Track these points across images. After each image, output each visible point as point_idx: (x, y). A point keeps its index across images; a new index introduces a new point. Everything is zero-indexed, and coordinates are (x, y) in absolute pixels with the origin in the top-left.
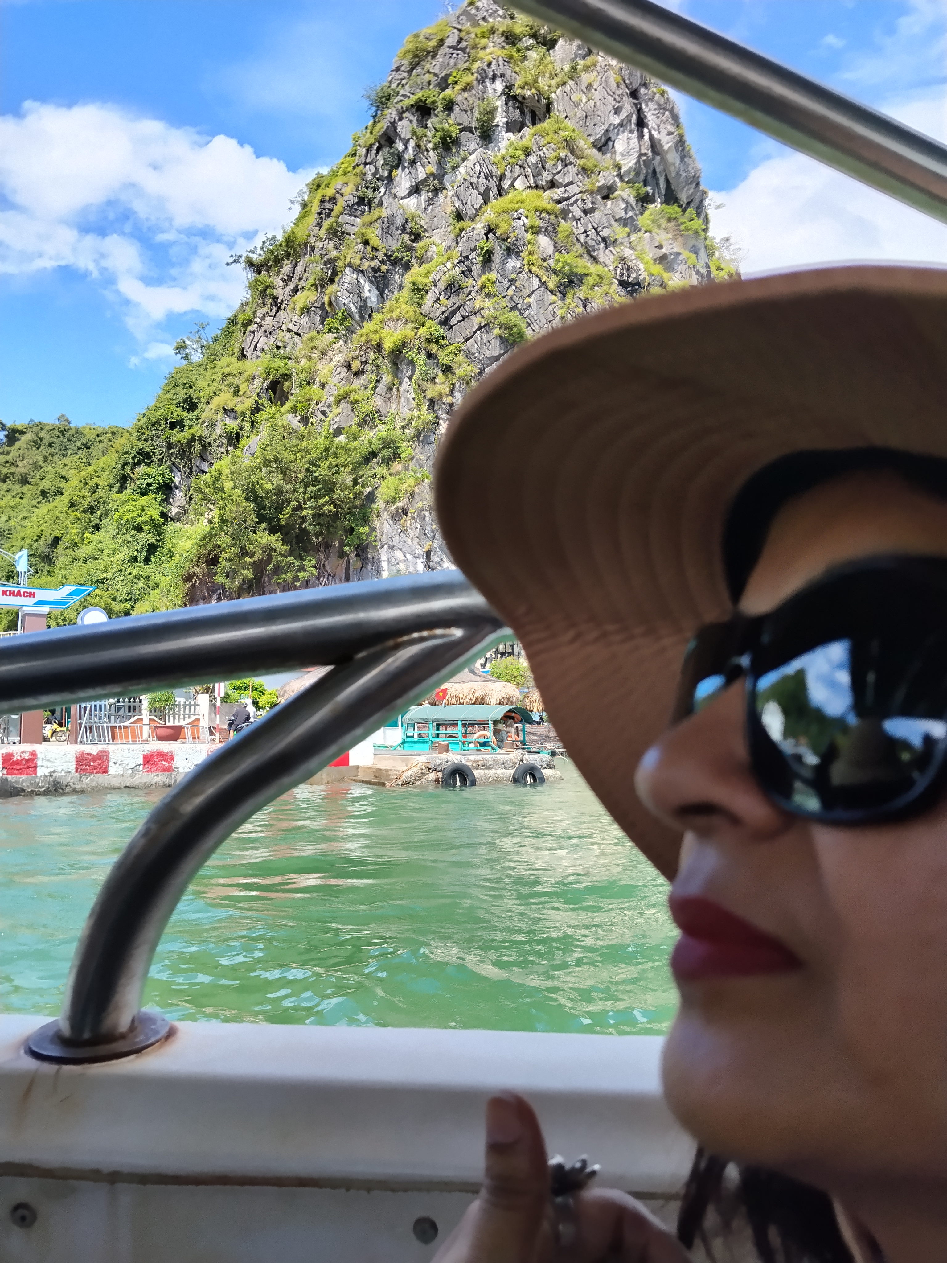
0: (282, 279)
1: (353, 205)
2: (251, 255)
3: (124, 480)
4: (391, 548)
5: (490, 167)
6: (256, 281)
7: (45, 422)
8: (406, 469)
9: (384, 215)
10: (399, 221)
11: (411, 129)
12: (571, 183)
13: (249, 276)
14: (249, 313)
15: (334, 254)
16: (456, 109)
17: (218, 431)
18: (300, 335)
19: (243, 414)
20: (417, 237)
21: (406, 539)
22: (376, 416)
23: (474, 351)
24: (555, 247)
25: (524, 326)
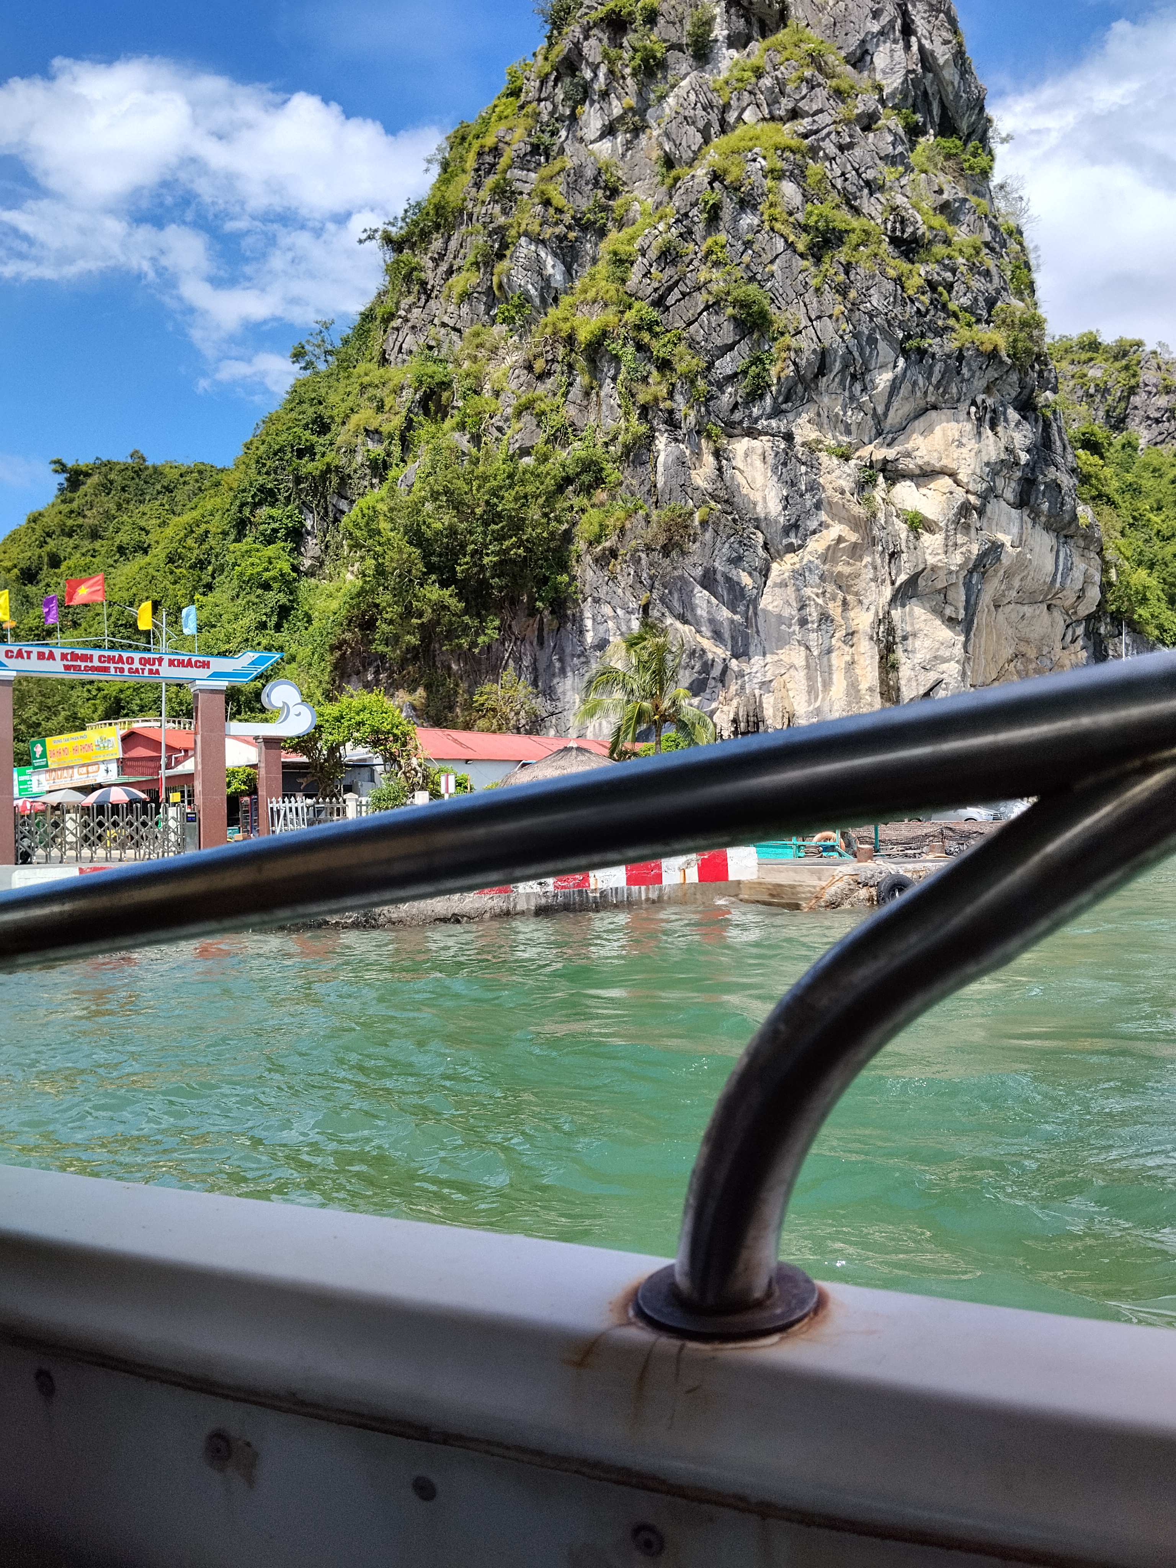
0: (431, 258)
1: (525, 155)
2: (390, 228)
3: (241, 526)
4: (597, 601)
5: (709, 95)
6: (397, 262)
7: (115, 460)
8: (614, 498)
9: (569, 165)
10: (589, 173)
11: (601, 50)
12: (821, 111)
13: (388, 256)
14: (389, 305)
15: (502, 220)
16: (661, 21)
17: (359, 459)
18: (459, 331)
19: (391, 436)
20: (613, 192)
21: (615, 589)
22: (570, 430)
23: (699, 338)
24: (804, 196)
25: (766, 302)
